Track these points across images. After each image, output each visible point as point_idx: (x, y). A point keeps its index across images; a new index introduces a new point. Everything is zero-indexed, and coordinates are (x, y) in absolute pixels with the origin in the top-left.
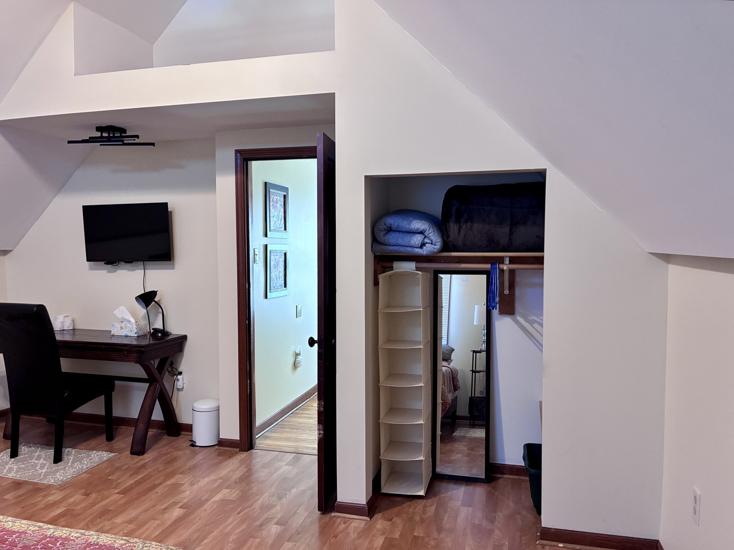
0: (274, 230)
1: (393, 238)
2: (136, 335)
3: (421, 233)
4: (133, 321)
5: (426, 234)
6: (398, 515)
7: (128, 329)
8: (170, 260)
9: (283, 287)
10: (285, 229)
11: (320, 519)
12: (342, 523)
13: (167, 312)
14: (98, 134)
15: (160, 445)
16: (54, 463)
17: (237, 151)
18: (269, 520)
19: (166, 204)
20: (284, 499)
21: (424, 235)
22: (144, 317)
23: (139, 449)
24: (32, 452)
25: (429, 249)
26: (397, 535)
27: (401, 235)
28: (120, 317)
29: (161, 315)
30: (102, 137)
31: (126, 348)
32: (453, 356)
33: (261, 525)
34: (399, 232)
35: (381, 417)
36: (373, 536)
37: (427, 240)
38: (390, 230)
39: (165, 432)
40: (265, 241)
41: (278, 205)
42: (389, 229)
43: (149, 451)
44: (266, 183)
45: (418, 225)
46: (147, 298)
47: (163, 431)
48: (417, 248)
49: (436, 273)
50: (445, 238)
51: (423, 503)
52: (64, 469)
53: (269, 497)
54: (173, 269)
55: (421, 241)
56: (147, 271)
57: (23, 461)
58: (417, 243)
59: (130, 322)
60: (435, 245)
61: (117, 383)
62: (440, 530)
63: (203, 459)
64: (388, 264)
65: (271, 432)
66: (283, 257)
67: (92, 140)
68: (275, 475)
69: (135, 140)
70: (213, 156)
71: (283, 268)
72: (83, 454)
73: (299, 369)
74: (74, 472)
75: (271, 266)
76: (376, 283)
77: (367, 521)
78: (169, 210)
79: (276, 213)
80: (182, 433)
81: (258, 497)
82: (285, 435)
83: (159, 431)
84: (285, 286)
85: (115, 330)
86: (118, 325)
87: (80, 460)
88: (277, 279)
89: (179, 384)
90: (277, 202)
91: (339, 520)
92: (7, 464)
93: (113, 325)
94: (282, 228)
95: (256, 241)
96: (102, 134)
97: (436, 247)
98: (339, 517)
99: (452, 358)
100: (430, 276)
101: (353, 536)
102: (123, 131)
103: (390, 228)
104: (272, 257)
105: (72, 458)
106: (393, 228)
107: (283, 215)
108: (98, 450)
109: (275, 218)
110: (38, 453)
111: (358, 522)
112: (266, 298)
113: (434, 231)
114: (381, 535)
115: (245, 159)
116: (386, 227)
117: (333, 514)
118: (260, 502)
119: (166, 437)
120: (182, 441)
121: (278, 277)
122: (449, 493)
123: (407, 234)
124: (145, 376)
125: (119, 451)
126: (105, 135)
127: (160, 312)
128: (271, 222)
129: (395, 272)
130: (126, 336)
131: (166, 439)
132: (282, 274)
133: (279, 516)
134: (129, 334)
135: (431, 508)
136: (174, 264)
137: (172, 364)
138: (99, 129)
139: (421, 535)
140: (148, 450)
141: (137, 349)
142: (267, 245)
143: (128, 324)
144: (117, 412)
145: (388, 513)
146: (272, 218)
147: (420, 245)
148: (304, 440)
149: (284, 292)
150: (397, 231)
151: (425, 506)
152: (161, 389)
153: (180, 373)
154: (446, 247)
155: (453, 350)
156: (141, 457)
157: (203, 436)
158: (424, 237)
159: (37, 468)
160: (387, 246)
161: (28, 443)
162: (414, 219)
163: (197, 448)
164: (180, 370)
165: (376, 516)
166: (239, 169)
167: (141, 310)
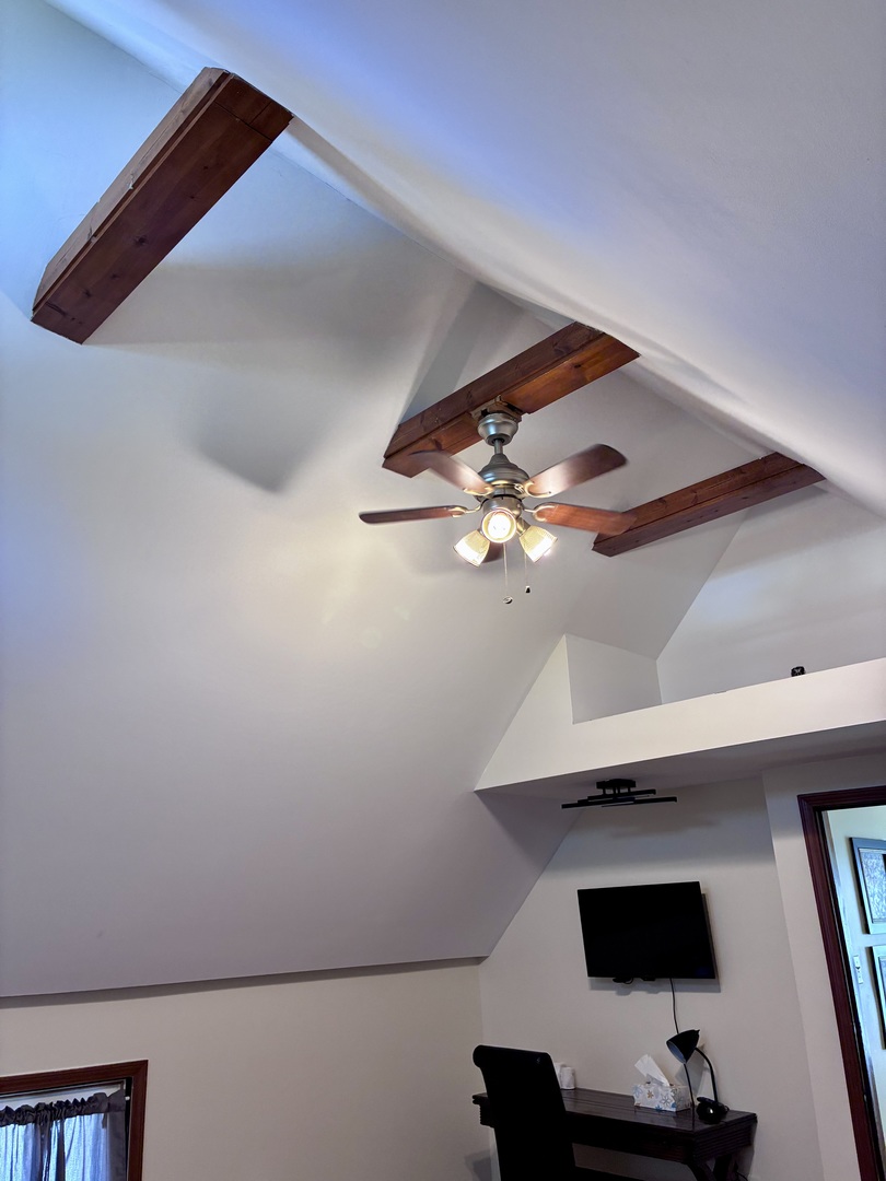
0: (880, 920)
2: (674, 1110)
4: (666, 1082)
7: (660, 1098)
8: (714, 977)
14: (600, 792)
17: (801, 798)
19: (697, 883)
22: (681, 1077)
28: (645, 1074)
29: (708, 1075)
30: (605, 795)
40: (867, 941)
41: (877, 874)
44: (851, 839)
46: (685, 1044)
54: (719, 991)
56: (676, 995)
59: (661, 1084)
67: (591, 801)
69: (648, 796)
70: (761, 805)
78: (703, 895)
79: (876, 888)
85: (640, 1098)
86: (644, 1089)
90: (874, 869)
93: (636, 1088)
95: (855, 943)
96: (604, 792)
102: (631, 785)
109: (876, 897)
115: (813, 812)
126: (609, 792)
127: (706, 1069)
128: (872, 905)
130: (659, 1111)
134: (663, 1107)
136: (719, 984)
137: (736, 1167)
138: (601, 785)
141: (680, 1137)
142: (871, 948)
143: (660, 1090)
146: (871, 899)
166: (807, 824)
167: (676, 1064)
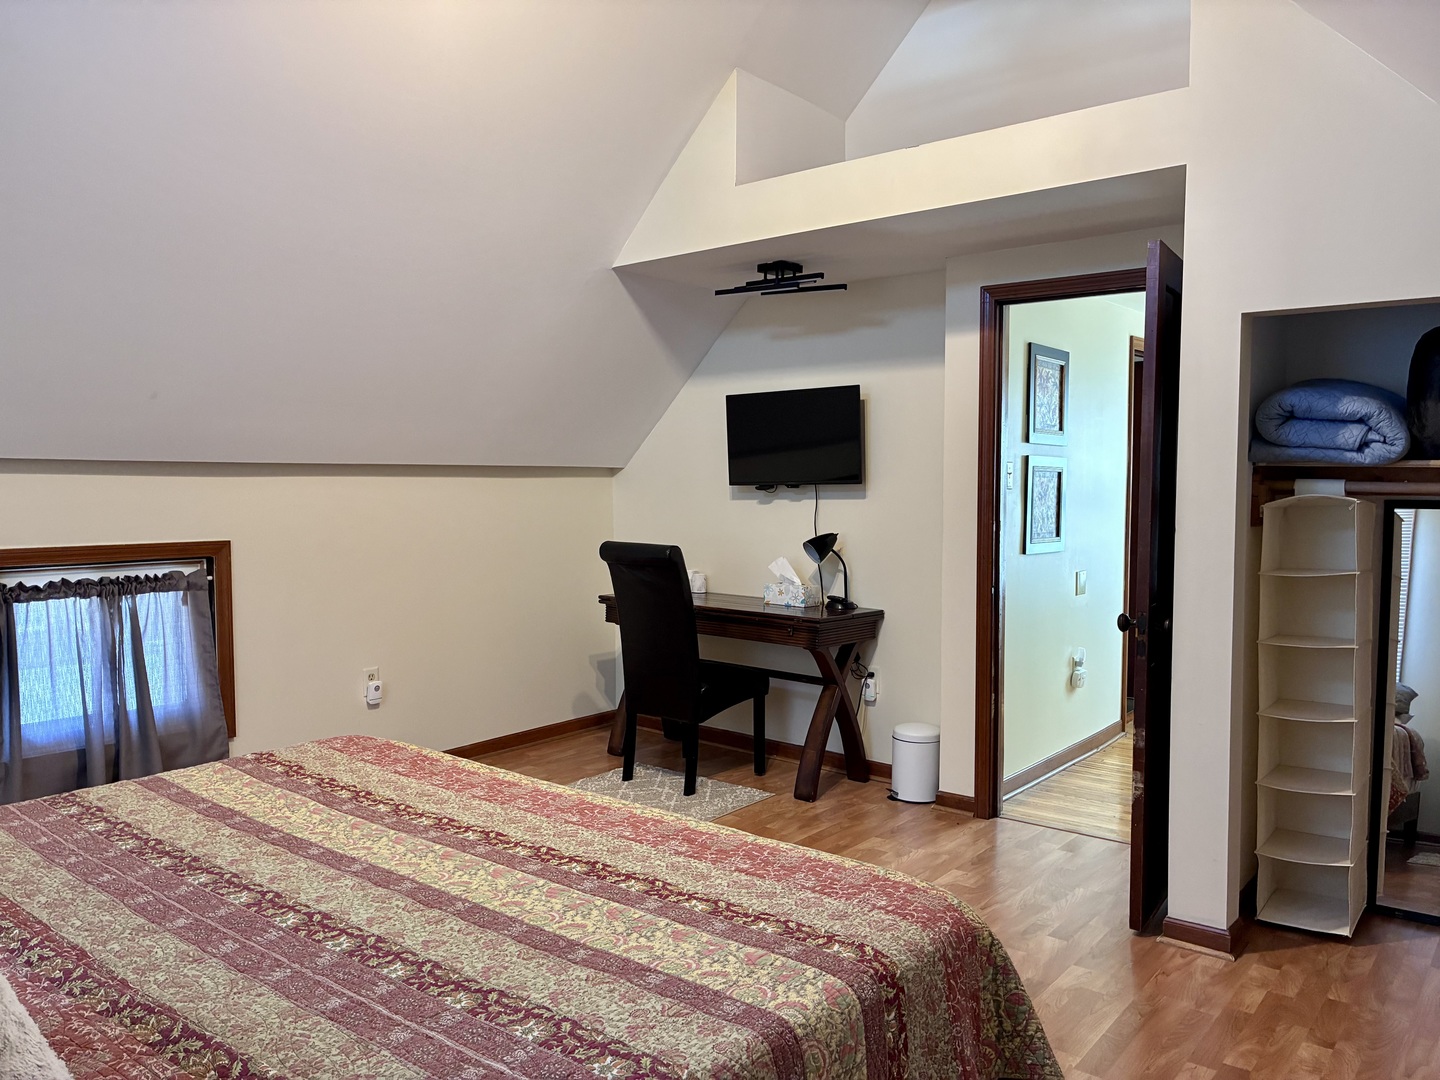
0: (1042, 431)
1: (1295, 433)
2: (803, 605)
3: (1361, 421)
4: (798, 581)
5: (1372, 423)
6: (1294, 961)
7: (790, 595)
8: (860, 483)
9: (1054, 535)
10: (1061, 429)
11: (1133, 944)
12: (1178, 955)
13: (851, 571)
14: (760, 277)
15: (839, 790)
16: (685, 794)
17: (984, 289)
18: (1037, 928)
19: (857, 388)
20: (1064, 900)
21: (1366, 425)
22: (814, 577)
23: (807, 792)
24: (651, 776)
25: (1377, 453)
26: (1292, 992)
27: (1315, 426)
28: (778, 575)
29: (841, 576)
30: (766, 280)
31: (792, 623)
32: (1414, 707)
33: (1025, 932)
34: (1312, 420)
35: (1260, 777)
36: (1242, 986)
37: (1372, 436)
38: (1290, 416)
39: (845, 773)
40: (1025, 449)
41: (1050, 385)
42: (1288, 415)
43: (823, 797)
44: (1030, 344)
45: (1351, 405)
46: (822, 545)
47: (840, 771)
48: (1352, 450)
49: (1390, 505)
50: (1415, 431)
51: (1349, 950)
52: (700, 804)
53: (1035, 893)
54: (864, 497)
55: (1360, 437)
56: (820, 501)
57: (641, 786)
58: (1351, 441)
59: (793, 583)
60: (1392, 445)
61: (773, 682)
62: (1383, 998)
63: (912, 821)
64: (1283, 485)
65: (1028, 794)
66: (1056, 480)
67: (751, 287)
68: (1043, 862)
69: (815, 282)
70: (940, 300)
71: (1055, 500)
72: (725, 787)
73: (1079, 691)
74: (716, 811)
75: (1035, 495)
76: (1256, 520)
77: (1230, 960)
78: (861, 398)
79: (1045, 399)
80: (872, 777)
81: (1013, 891)
82: (1054, 803)
83: (834, 770)
84: (1058, 535)
85: (771, 596)
86: (775, 589)
87: (721, 795)
88: (1043, 519)
89: (869, 694)
90: (1048, 379)
91: (1171, 950)
92: (620, 788)
93: (768, 588)
94: (1054, 426)
95: (1011, 449)
96: (765, 276)
97: (1393, 448)
98: (1171, 945)
99: (1411, 712)
100: (1376, 510)
101: (1200, 979)
102: (797, 267)
103: (1292, 412)
104: (1037, 479)
105: (709, 791)
106: (1298, 413)
107: (1057, 402)
108: (745, 785)
109: (1043, 409)
110: (660, 777)
111: (1211, 960)
112: (1024, 552)
113: (1390, 417)
114: (1259, 987)
115: (998, 301)
116: (1281, 412)
117: (1159, 939)
118: (1019, 897)
119: (846, 780)
120: (873, 788)
121: (1045, 516)
122: (1406, 942)
123: (1327, 424)
124: (818, 673)
125: (777, 790)
126: (770, 277)
127: (840, 571)
128: (1037, 415)
129: (1299, 500)
130: (788, 606)
131: (847, 784)
132: (1053, 512)
133: (1056, 925)
134: (792, 603)
135: (1364, 961)
136: (865, 490)
137: (857, 659)
138: (763, 268)
139: (1344, 1000)
140: (820, 796)
141: (809, 624)
142: (1027, 457)
143: (791, 587)
144: (771, 734)
145: (1269, 955)
146: (1038, 408)
147: (1357, 444)
148: (1091, 815)
149: (1054, 546)
150: (1307, 419)
151: (1351, 956)
152: (842, 696)
153: (871, 675)
154: (1416, 449)
155: (1414, 695)
156: (810, 805)
157: (910, 784)
158: (1367, 428)
159: (662, 798)
160: (1283, 449)
161: (644, 764)
162: (1346, 393)
163: (899, 803)
164: (871, 669)
165: (1245, 956)
166: (986, 319)
167: (810, 565)
